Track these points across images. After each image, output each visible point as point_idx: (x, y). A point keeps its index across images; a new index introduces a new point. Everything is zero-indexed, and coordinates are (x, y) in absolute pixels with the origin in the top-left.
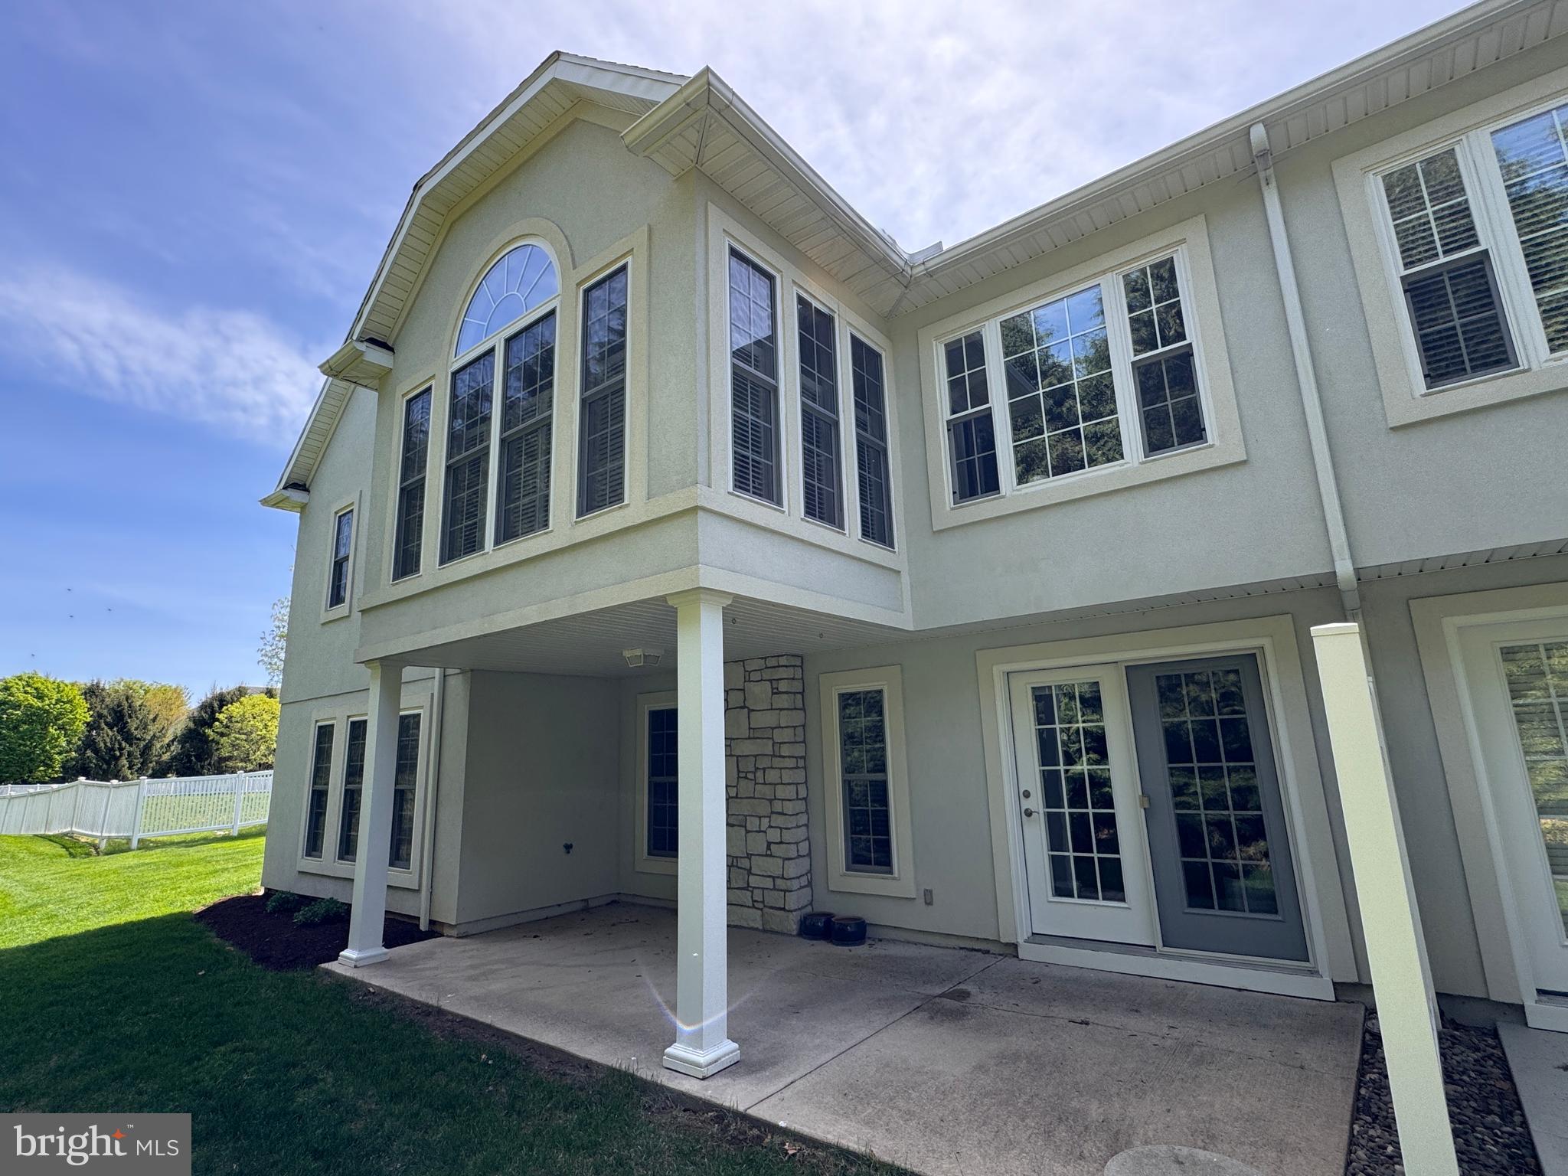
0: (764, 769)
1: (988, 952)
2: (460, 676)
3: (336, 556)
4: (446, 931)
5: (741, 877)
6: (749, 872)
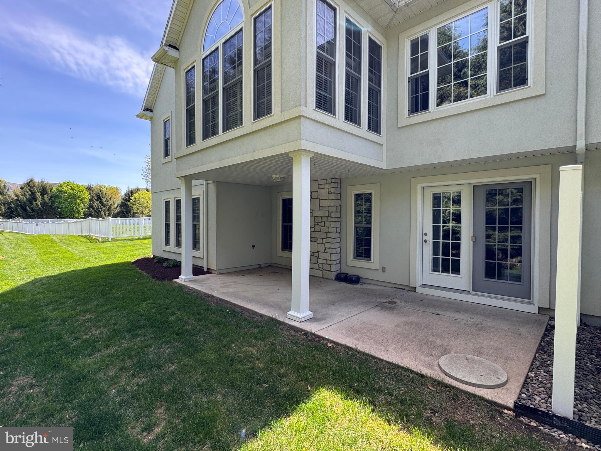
0: (325, 221)
1: (404, 289)
2: (213, 184)
3: (165, 138)
4: (213, 272)
5: (315, 259)
6: (318, 258)
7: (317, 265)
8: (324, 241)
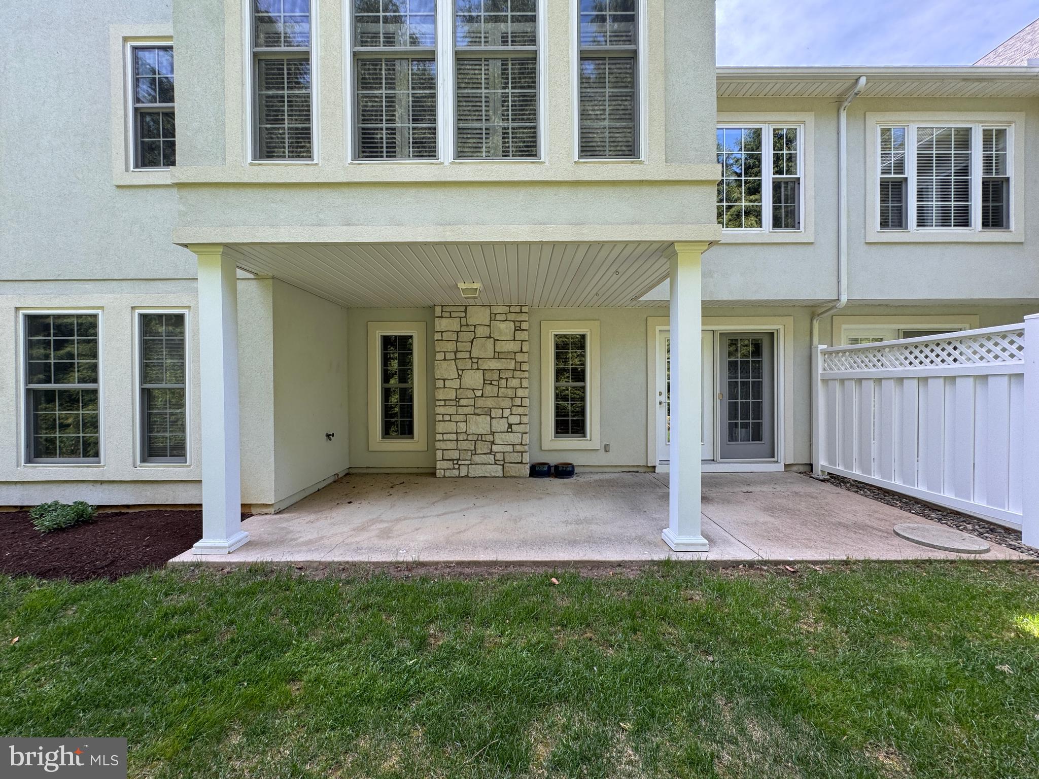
1: (640, 472)
5: (486, 446)
6: (493, 443)
7: (492, 457)
8: (507, 413)
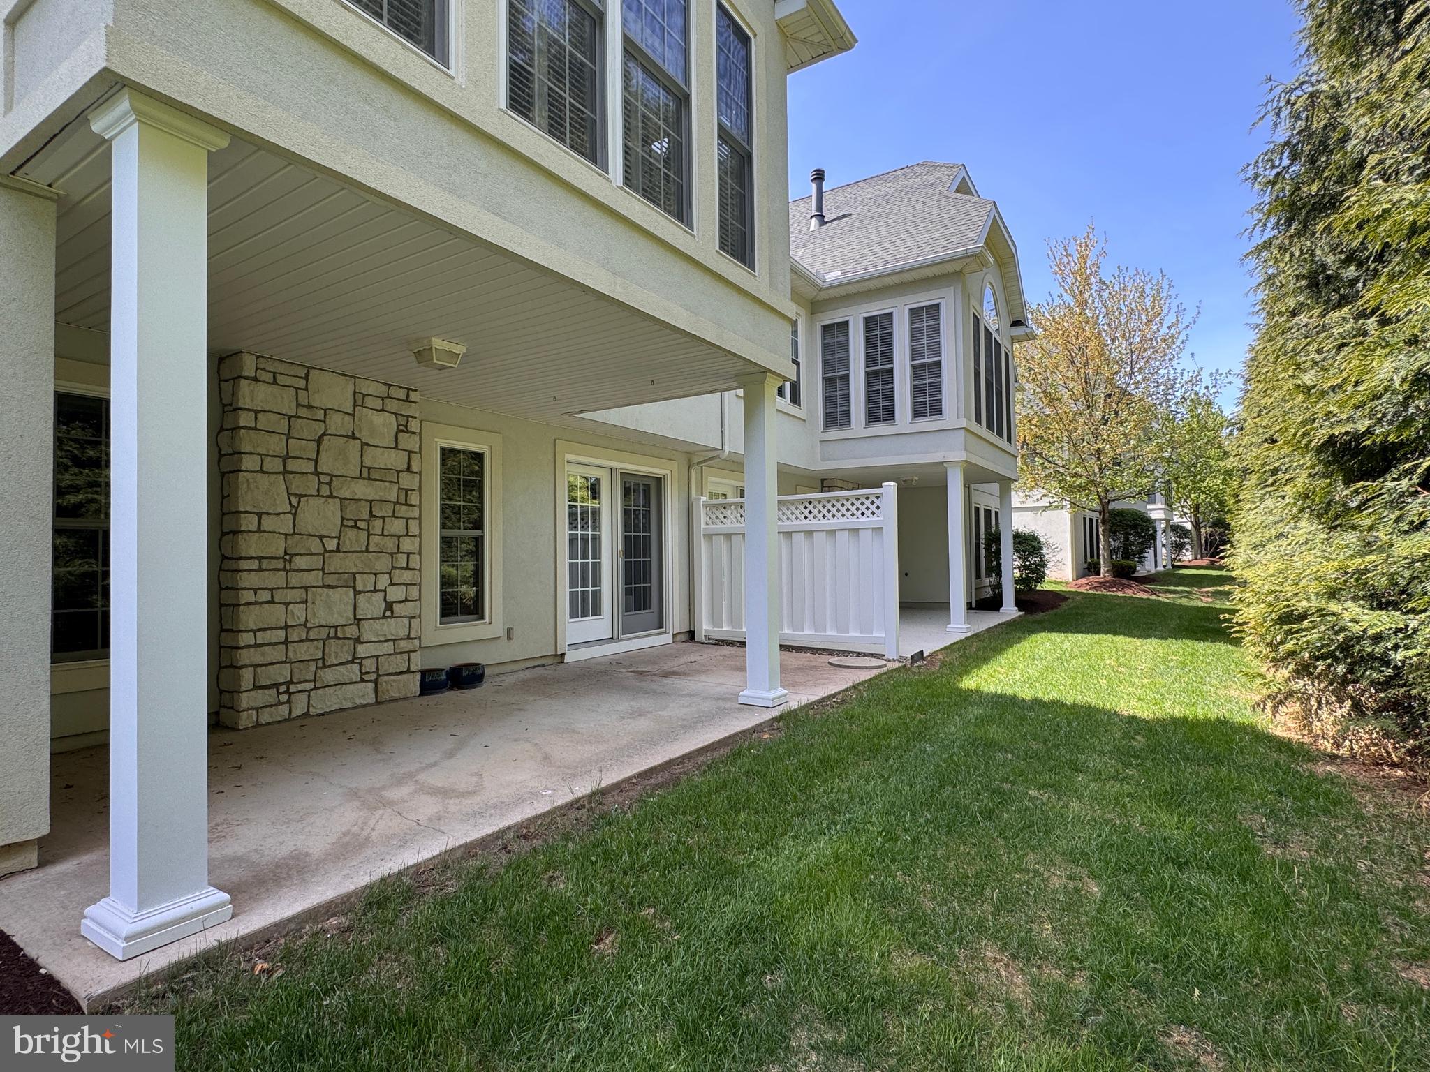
0: (383, 518)
5: (345, 649)
6: (358, 641)
7: (356, 667)
8: (383, 581)
